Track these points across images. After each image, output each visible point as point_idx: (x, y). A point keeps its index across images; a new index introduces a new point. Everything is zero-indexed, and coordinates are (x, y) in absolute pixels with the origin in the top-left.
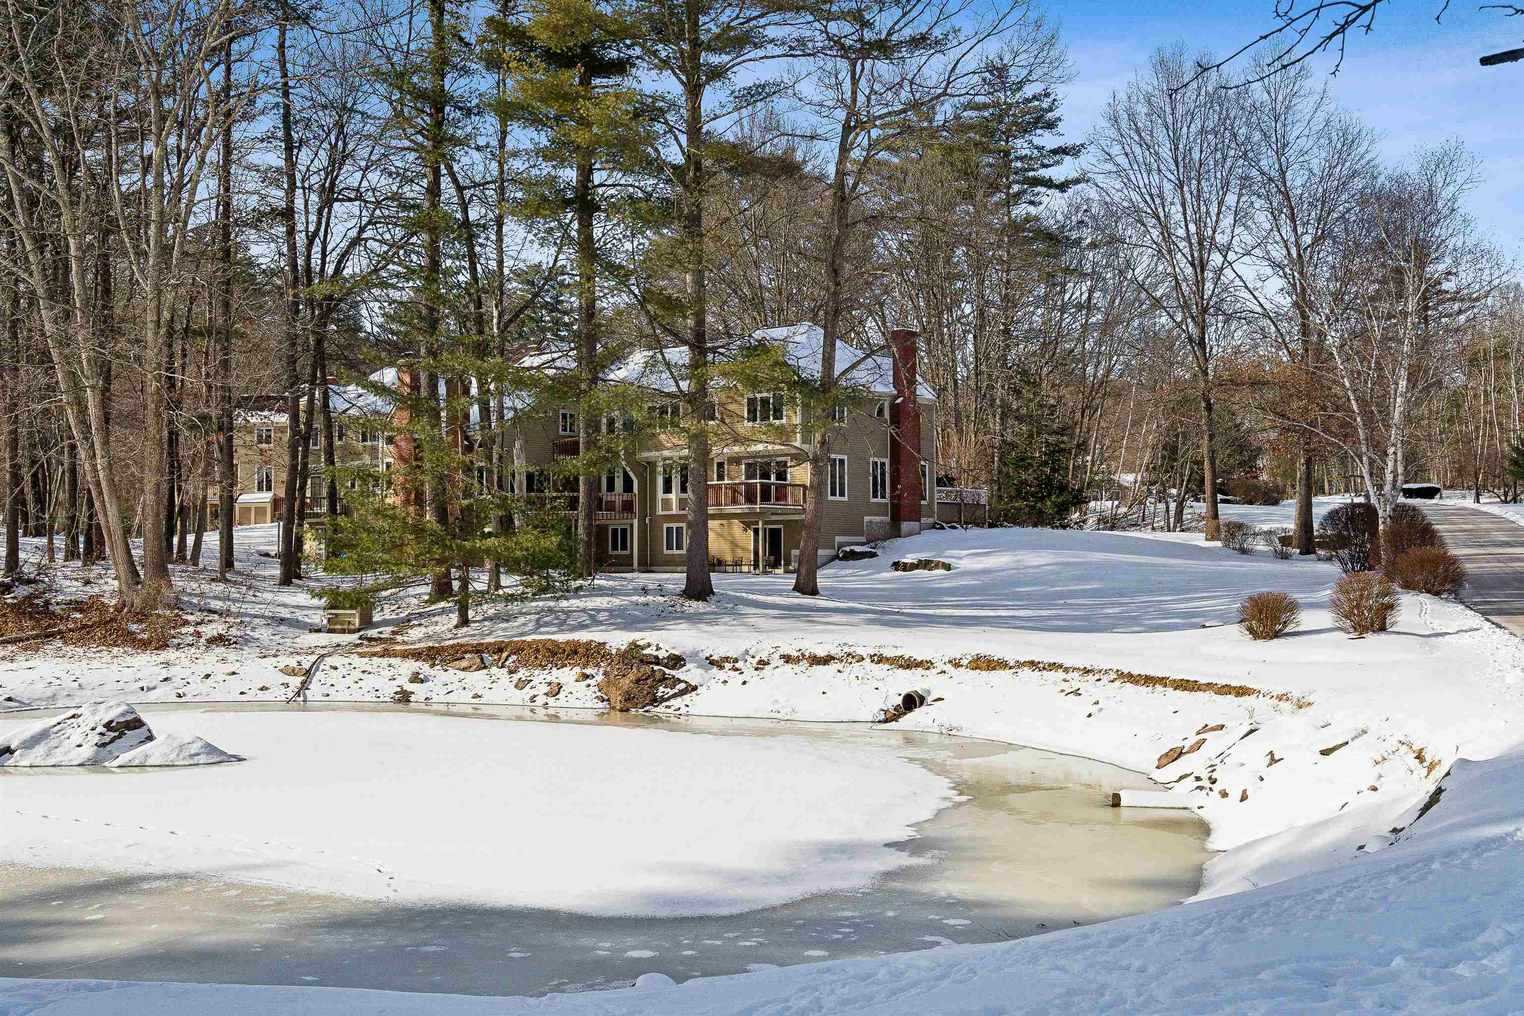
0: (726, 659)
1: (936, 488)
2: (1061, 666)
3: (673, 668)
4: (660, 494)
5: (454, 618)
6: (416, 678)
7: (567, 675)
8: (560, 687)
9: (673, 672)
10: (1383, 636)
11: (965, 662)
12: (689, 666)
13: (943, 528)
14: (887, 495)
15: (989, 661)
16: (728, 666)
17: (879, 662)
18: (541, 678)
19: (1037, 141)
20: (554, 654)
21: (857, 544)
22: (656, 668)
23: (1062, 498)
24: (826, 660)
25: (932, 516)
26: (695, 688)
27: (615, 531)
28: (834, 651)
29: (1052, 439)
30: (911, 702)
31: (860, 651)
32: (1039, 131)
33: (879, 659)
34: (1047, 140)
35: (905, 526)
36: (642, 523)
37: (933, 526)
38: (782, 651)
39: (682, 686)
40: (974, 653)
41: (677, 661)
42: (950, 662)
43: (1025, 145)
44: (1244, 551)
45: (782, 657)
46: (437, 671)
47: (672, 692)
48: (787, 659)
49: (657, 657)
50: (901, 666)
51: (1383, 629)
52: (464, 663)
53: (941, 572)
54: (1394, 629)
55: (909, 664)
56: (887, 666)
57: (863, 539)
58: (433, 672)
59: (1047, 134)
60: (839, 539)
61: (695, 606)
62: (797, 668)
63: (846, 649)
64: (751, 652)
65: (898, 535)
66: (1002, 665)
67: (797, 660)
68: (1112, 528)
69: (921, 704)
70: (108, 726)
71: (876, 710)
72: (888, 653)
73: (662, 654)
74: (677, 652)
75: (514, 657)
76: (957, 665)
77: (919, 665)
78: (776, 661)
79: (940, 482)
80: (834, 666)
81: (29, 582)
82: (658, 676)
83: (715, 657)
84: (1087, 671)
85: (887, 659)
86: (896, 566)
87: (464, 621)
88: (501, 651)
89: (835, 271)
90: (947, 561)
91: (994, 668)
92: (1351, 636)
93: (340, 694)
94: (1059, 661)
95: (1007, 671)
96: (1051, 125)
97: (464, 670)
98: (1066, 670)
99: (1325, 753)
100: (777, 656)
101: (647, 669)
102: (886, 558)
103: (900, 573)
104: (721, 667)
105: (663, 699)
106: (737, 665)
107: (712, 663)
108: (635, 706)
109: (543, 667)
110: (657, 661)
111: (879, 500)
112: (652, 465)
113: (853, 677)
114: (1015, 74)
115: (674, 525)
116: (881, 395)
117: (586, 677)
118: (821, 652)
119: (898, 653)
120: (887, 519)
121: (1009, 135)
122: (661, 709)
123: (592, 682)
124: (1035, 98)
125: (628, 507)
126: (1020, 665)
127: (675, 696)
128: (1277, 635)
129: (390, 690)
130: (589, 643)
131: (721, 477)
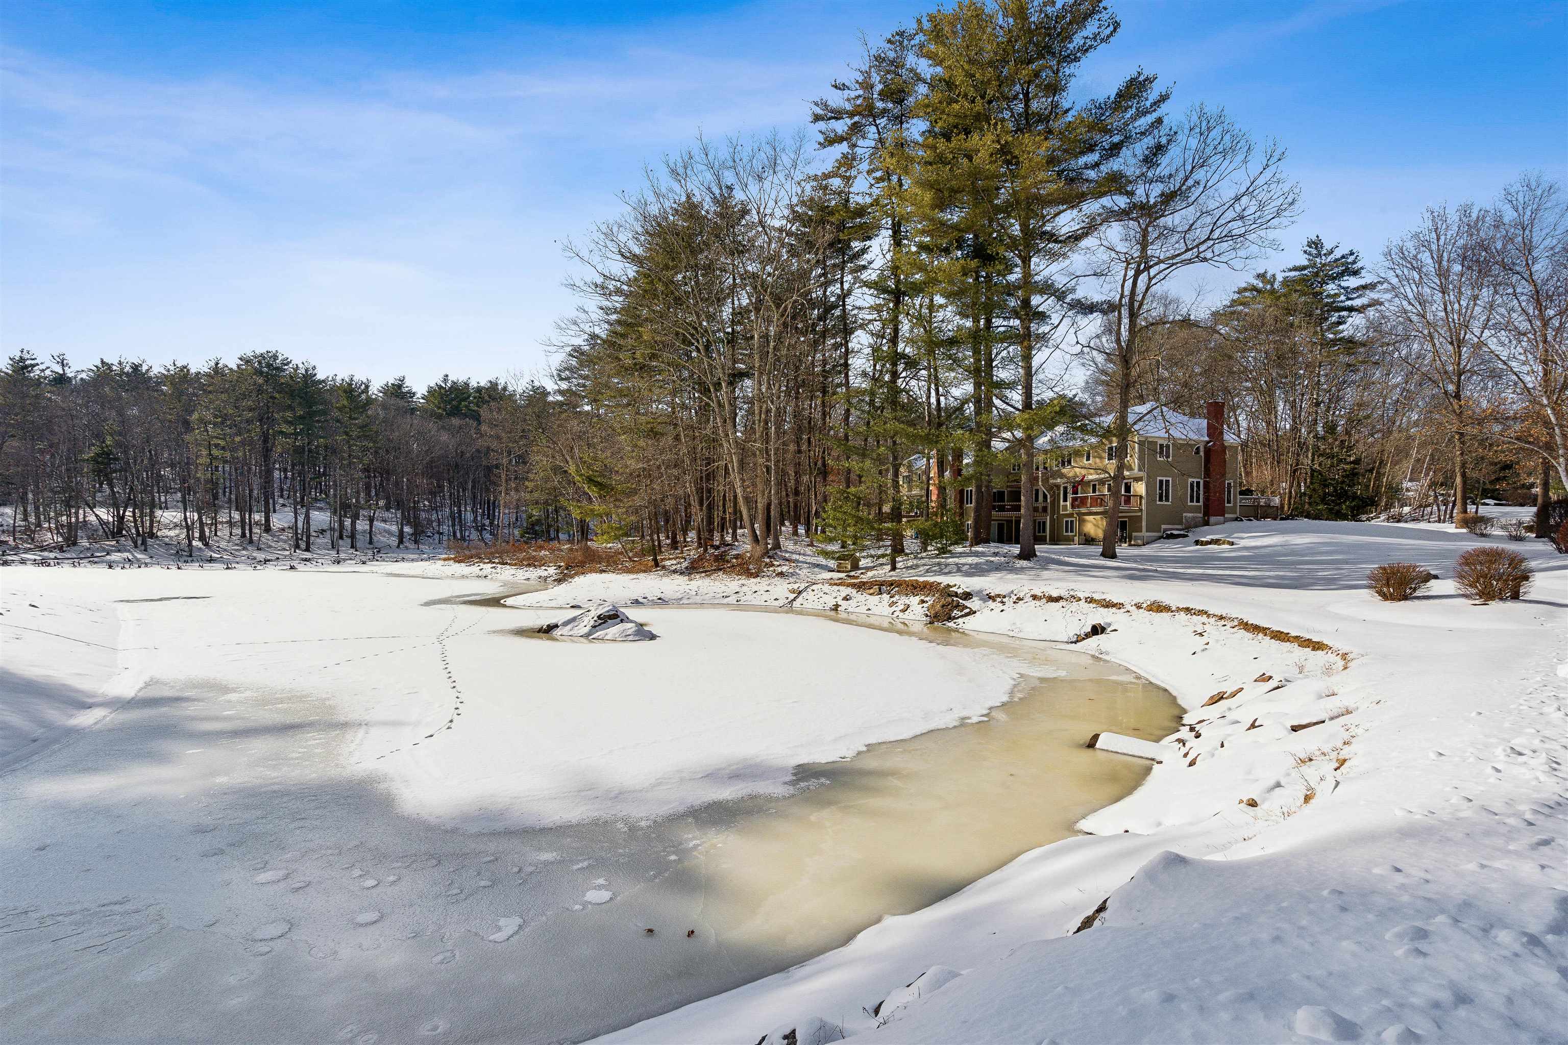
0: (999, 596)
1: (1239, 497)
2: (1206, 613)
3: (965, 599)
4: (1062, 503)
5: (889, 567)
6: (846, 599)
7: (914, 600)
8: (909, 606)
9: (964, 602)
10: (1510, 605)
11: (1145, 605)
12: (974, 599)
13: (1242, 520)
14: (1201, 500)
15: (1160, 606)
16: (999, 600)
17: (1090, 602)
18: (902, 600)
19: (1343, 284)
20: (915, 588)
21: (1177, 530)
22: (955, 599)
23: (1354, 503)
24: (1057, 599)
25: (1236, 513)
26: (975, 612)
27: (1039, 523)
28: (1063, 593)
29: (1347, 467)
30: (1097, 630)
31: (1081, 595)
32: (1345, 278)
33: (1090, 600)
34: (1352, 282)
35: (1213, 519)
36: (1052, 520)
37: (1236, 519)
38: (1033, 593)
39: (967, 610)
40: (1152, 600)
41: (967, 596)
42: (1135, 605)
43: (1335, 287)
44: (1483, 535)
45: (1032, 596)
46: (859, 595)
47: (960, 614)
48: (1035, 597)
49: (956, 593)
50: (1103, 606)
51: (1515, 596)
52: (871, 591)
53: (1226, 546)
54: (1526, 598)
55: (1108, 605)
56: (1094, 605)
57: (1179, 527)
58: (856, 595)
59: (1352, 279)
60: (1163, 527)
61: (1024, 563)
62: (1038, 603)
63: (1072, 593)
64: (1015, 592)
65: (1207, 523)
66: (1167, 609)
67: (1040, 598)
68: (1399, 521)
69: (1102, 633)
70: (599, 617)
71: (1071, 635)
72: (1097, 597)
73: (960, 591)
74: (968, 590)
75: (897, 589)
76: (1139, 606)
77: (1114, 605)
78: (1028, 598)
79: (1242, 493)
80: (1061, 603)
81: (728, 545)
82: (955, 604)
83: (992, 594)
84: (1221, 618)
85: (1095, 601)
86: (1197, 543)
87: (894, 568)
88: (892, 585)
89: (1127, 362)
90: (1231, 540)
91: (1161, 611)
92: (1477, 602)
93: (808, 605)
94: (1205, 609)
95: (1169, 614)
96: (1356, 273)
97: (871, 594)
98: (1208, 616)
99: (1295, 729)
100: (1029, 595)
101: (950, 599)
102: (1192, 537)
103: (1199, 547)
104: (994, 601)
105: (955, 618)
106: (1004, 600)
107: (990, 598)
108: (938, 621)
109: (907, 595)
110: (956, 595)
111: (1195, 504)
112: (1058, 487)
113: (1069, 611)
114: (1328, 246)
115: (1070, 519)
116: (1197, 442)
117: (923, 602)
118: (1055, 594)
119: (1103, 597)
120: (1201, 515)
121: (1323, 283)
122: (951, 624)
123: (925, 605)
124: (1343, 257)
125: (1045, 509)
126: (1179, 609)
127: (962, 616)
128: (1405, 598)
129: (831, 603)
130: (933, 583)
131: (1094, 491)
